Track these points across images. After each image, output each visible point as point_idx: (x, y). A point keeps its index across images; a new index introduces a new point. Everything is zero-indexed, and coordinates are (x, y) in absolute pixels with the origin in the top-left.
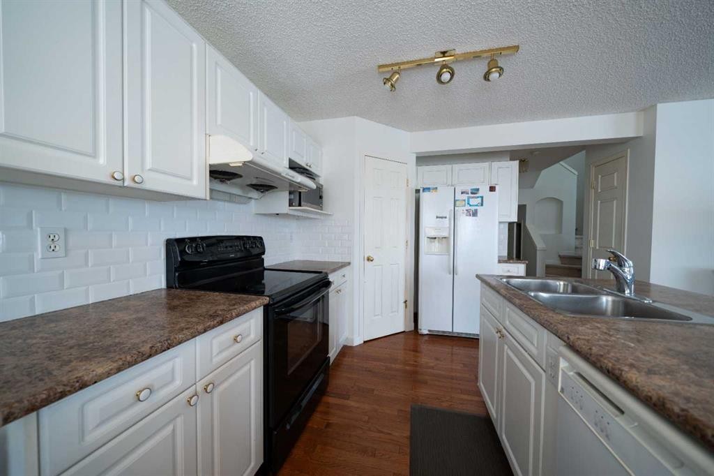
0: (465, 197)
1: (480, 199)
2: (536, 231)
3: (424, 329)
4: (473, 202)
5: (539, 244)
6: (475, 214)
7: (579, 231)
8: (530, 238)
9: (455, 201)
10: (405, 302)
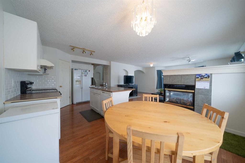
0: (84, 72)
1: (87, 73)
2: (96, 80)
3: (75, 102)
4: (86, 73)
5: (97, 82)
6: (86, 76)
7: (103, 79)
8: (95, 81)
9: (82, 73)
10: (70, 97)
